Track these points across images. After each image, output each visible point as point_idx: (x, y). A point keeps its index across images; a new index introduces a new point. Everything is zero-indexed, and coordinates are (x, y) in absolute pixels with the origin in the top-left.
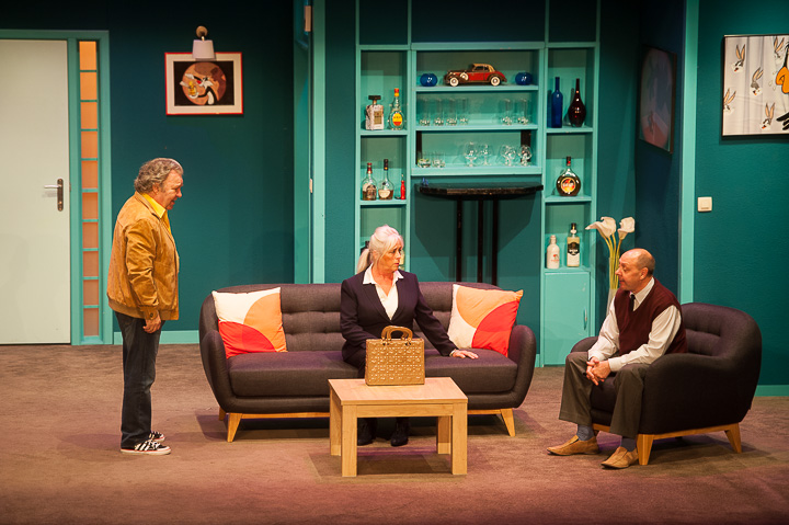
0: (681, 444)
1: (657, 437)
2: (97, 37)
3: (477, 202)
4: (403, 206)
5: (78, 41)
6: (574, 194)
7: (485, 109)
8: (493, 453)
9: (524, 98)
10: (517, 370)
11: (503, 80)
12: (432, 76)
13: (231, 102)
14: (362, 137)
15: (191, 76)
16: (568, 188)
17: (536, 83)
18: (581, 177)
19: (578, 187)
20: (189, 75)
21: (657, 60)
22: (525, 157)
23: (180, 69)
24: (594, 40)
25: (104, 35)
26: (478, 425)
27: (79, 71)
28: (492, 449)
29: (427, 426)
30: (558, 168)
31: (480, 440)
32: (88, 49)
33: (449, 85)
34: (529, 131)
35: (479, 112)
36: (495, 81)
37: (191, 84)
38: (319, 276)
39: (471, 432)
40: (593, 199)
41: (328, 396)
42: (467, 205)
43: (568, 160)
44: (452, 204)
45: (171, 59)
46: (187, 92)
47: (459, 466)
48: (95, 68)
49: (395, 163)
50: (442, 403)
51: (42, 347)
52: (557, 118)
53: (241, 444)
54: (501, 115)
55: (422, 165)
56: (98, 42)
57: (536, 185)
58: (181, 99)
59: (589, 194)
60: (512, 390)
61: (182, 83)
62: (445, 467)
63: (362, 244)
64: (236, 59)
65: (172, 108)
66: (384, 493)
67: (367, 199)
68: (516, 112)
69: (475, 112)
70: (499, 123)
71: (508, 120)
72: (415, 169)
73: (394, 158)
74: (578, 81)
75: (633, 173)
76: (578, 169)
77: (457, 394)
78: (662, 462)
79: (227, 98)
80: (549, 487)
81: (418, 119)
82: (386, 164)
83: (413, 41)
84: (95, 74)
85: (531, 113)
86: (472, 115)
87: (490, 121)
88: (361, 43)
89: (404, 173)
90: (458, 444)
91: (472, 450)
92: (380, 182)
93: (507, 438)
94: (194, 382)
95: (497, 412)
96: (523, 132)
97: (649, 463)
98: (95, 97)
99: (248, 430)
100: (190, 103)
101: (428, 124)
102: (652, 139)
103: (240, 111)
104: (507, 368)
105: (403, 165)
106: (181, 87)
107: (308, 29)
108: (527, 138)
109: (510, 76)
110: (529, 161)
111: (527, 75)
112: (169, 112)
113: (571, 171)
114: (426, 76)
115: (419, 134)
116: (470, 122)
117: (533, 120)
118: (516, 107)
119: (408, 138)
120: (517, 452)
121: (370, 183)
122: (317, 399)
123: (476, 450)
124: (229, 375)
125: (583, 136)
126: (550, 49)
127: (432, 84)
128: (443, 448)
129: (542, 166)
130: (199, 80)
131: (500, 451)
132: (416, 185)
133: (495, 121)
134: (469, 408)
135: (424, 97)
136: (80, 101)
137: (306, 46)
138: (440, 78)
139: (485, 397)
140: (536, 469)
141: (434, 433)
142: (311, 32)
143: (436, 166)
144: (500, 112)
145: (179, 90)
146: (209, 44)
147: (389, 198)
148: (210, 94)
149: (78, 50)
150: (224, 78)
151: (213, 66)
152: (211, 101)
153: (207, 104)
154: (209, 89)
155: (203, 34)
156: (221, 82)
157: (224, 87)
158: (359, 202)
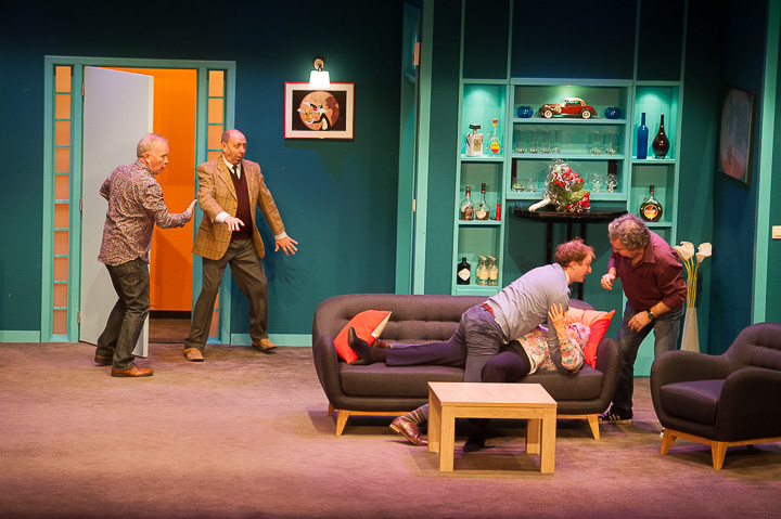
0: (752, 451)
1: (731, 445)
2: (225, 67)
3: (566, 225)
4: (498, 226)
5: (208, 70)
6: (656, 219)
7: (576, 140)
8: (578, 454)
9: (613, 130)
10: (603, 378)
11: (593, 113)
12: (528, 108)
13: (343, 128)
14: (462, 162)
15: (308, 104)
16: (651, 214)
17: (624, 118)
18: (663, 204)
19: (660, 213)
20: (306, 103)
21: (738, 99)
22: (612, 185)
23: (299, 97)
24: (678, 79)
25: (232, 65)
26: (566, 429)
27: (208, 97)
28: (576, 450)
29: (516, 428)
30: (642, 195)
31: (566, 443)
32: (217, 77)
33: (544, 117)
34: (616, 161)
35: (570, 142)
36: (586, 114)
37: (307, 111)
38: (419, 289)
39: (558, 435)
40: (674, 225)
41: (427, 397)
42: (557, 227)
43: (652, 188)
44: (542, 226)
45: (290, 88)
46: (303, 118)
47: (547, 464)
48: (222, 94)
49: (492, 187)
50: (533, 407)
52: (642, 150)
53: (349, 438)
54: (591, 146)
55: (517, 190)
56: (225, 71)
57: (621, 211)
58: (298, 124)
59: (670, 221)
60: (597, 397)
61: (299, 110)
62: (533, 466)
63: (459, 260)
64: (349, 89)
65: (290, 133)
66: (478, 487)
67: (465, 219)
68: (604, 143)
69: (566, 142)
70: (589, 153)
71: (597, 150)
72: (509, 193)
73: (491, 183)
74: (662, 116)
75: (712, 202)
76: (660, 197)
77: (548, 399)
78: (735, 467)
79: (340, 126)
80: (629, 486)
81: (514, 148)
82: (484, 188)
83: (512, 76)
84: (222, 101)
85: (619, 143)
86: (564, 145)
87: (581, 151)
88: (464, 77)
89: (500, 196)
90: (546, 446)
91: (559, 451)
92: (477, 204)
93: (591, 441)
94: (304, 381)
95: (583, 417)
96: (609, 161)
97: (723, 468)
98: (221, 121)
99: (354, 426)
100: (306, 128)
101: (523, 152)
102: (731, 172)
103: (351, 136)
104: (594, 377)
105: (499, 189)
106: (298, 113)
107: (416, 63)
108: (614, 167)
109: (600, 110)
110: (615, 188)
111: (616, 109)
112: (287, 136)
113: (654, 199)
114: (523, 108)
115: (514, 160)
116: (562, 151)
117: (619, 151)
118: (604, 139)
119: (505, 164)
120: (600, 454)
121: (468, 204)
123: (562, 451)
124: (340, 378)
125: (666, 167)
126: (637, 87)
127: (527, 116)
128: (532, 449)
129: (627, 193)
130: (315, 107)
131: (585, 452)
132: (510, 208)
133: (585, 151)
134: (558, 413)
135: (521, 128)
136: (208, 124)
137: (414, 79)
138: (535, 110)
139: (574, 403)
140: (618, 470)
141: (524, 435)
142: (419, 67)
143: (529, 190)
144: (590, 142)
145: (296, 116)
146: (326, 75)
147: (485, 218)
148: (324, 120)
149: (208, 78)
150: (337, 106)
151: (329, 95)
152: (325, 126)
153: (321, 129)
154: (324, 116)
155: (320, 66)
156: (334, 109)
157: (337, 114)
158: (458, 222)
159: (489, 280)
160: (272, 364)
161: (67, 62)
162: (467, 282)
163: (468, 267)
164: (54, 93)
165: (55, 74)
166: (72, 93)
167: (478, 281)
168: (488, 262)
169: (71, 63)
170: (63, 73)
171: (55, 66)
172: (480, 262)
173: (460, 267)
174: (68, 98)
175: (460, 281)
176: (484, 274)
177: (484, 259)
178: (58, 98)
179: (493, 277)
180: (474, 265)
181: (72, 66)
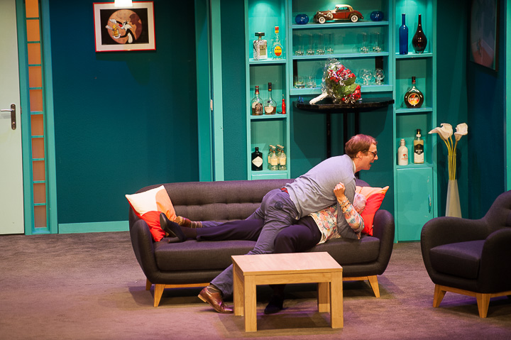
1: (494, 296)
3: (342, 115)
4: (284, 119)
6: (418, 106)
7: (347, 41)
8: (363, 311)
9: (377, 31)
10: (380, 244)
11: (360, 18)
12: (304, 16)
13: (146, 41)
14: (251, 65)
16: (414, 102)
17: (387, 20)
18: (424, 92)
19: (421, 101)
20: (113, 20)
22: (379, 78)
23: (106, 15)
26: (351, 290)
27: (25, 19)
28: (361, 307)
30: (405, 86)
31: (351, 301)
33: (318, 23)
34: (382, 57)
35: (341, 44)
36: (355, 18)
37: (114, 27)
38: (220, 176)
40: (434, 109)
42: (334, 117)
43: (414, 79)
44: (322, 117)
45: (98, 8)
46: (111, 33)
47: (337, 322)
48: (38, 16)
49: (277, 85)
50: (323, 272)
53: (165, 308)
55: (299, 87)
57: (388, 100)
58: (107, 39)
59: (431, 106)
60: (377, 260)
61: (107, 27)
62: (325, 323)
63: (252, 150)
64: (149, 6)
65: (100, 47)
67: (255, 114)
68: (371, 42)
69: (338, 44)
70: (358, 52)
71: (365, 49)
72: (292, 90)
73: (276, 82)
74: (420, 16)
75: (465, 89)
76: (421, 86)
77: (334, 265)
78: (498, 315)
79: (143, 38)
81: (294, 51)
82: (270, 87)
84: (38, 21)
85: (383, 42)
86: (336, 46)
87: (351, 51)
89: (285, 93)
90: (335, 305)
92: (266, 101)
93: (373, 299)
94: (124, 261)
95: (365, 278)
96: (377, 58)
97: (487, 316)
98: (38, 39)
99: (169, 298)
100: (114, 42)
101: (302, 54)
102: (481, 61)
103: (153, 48)
104: (373, 244)
105: (283, 87)
108: (381, 63)
109: (366, 14)
110: (382, 81)
111: (380, 13)
112: (97, 50)
113: (416, 88)
114: (300, 16)
115: (295, 62)
116: (335, 51)
117: (385, 48)
118: (371, 39)
119: (287, 66)
120: (382, 309)
121: (258, 101)
123: (349, 309)
124: (155, 256)
125: (425, 60)
127: (304, 23)
128: (323, 308)
129: (392, 85)
130: (120, 24)
131: (368, 309)
132: (294, 103)
133: (355, 50)
135: (299, 33)
136: (27, 42)
138: (311, 17)
139: (356, 267)
140: (398, 323)
141: (315, 296)
143: (309, 87)
144: (359, 43)
145: (105, 32)
147: (273, 112)
148: (129, 34)
149: (24, 2)
150: (140, 22)
151: (132, 13)
152: (131, 40)
153: (127, 43)
154: (129, 31)
156: (138, 24)
157: (140, 28)
158: (249, 117)
159: (279, 166)
160: (95, 248)
162: (261, 168)
163: (261, 155)
167: (270, 167)
168: (277, 151)
172: (271, 151)
173: (254, 156)
175: (254, 168)
176: (274, 161)
177: (274, 147)
179: (283, 163)
180: (265, 153)
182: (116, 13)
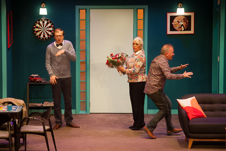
5: (137, 9)
13: (190, 30)
15: (176, 21)
20: (175, 20)
23: (172, 18)
25: (146, 7)
27: (137, 20)
32: (141, 12)
37: (176, 23)
38: (221, 91)
41: (225, 134)
45: (169, 15)
46: (174, 26)
48: (143, 18)
51: (123, 114)
53: (193, 150)
56: (144, 9)
58: (172, 29)
61: (173, 23)
64: (192, 14)
65: (169, 32)
79: (188, 28)
84: (142, 21)
98: (142, 28)
99: (196, 145)
100: (175, 30)
103: (193, 33)
106: (172, 24)
107: (219, 3)
112: (168, 34)
122: (221, 135)
124: (189, 126)
130: (179, 22)
136: (137, 30)
137: (218, 10)
142: (220, 5)
145: (171, 25)
146: (183, 9)
148: (182, 27)
149: (137, 12)
150: (187, 21)
151: (184, 17)
152: (183, 29)
153: (181, 30)
154: (182, 25)
155: (181, 6)
156: (186, 23)
157: (188, 24)
161: (84, 8)
164: (79, 20)
165: (79, 12)
166: (86, 20)
169: (85, 8)
170: (83, 12)
171: (79, 10)
174: (84, 21)
178: (81, 21)
181: (86, 10)
182: (177, 17)
